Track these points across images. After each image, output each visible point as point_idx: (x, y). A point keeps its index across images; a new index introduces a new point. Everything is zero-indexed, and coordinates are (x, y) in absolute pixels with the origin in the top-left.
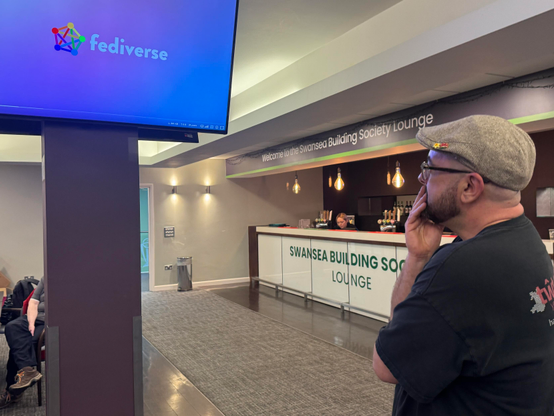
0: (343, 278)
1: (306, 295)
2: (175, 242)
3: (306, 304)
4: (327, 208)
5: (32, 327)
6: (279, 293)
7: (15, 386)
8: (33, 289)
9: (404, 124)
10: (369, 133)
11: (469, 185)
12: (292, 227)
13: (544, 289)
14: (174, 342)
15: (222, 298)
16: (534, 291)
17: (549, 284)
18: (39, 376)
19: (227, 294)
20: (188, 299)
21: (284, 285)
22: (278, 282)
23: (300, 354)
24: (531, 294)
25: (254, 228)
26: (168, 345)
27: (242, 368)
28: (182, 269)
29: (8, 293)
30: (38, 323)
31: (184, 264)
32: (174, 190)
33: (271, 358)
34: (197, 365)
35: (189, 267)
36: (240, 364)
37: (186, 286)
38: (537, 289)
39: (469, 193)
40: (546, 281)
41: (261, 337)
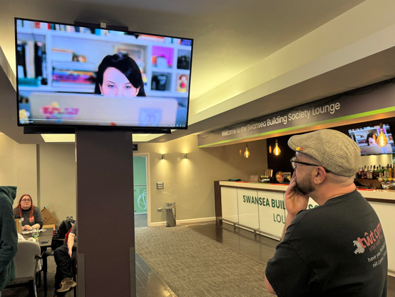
0: (281, 218)
1: (255, 230)
2: (164, 192)
3: (256, 238)
4: (270, 167)
5: (70, 252)
6: (236, 229)
7: (60, 291)
8: (71, 226)
9: (320, 109)
10: (295, 116)
11: (318, 173)
12: (245, 182)
13: (364, 239)
14: (163, 263)
15: (196, 232)
16: (356, 240)
17: (367, 235)
18: (75, 284)
19: (199, 229)
20: (173, 233)
21: (240, 223)
22: (236, 221)
23: (248, 274)
24: (354, 242)
25: (218, 182)
26: (159, 265)
27: (207, 282)
28: (169, 211)
29: (56, 228)
30: (74, 249)
31: (170, 207)
32: (163, 157)
33: (228, 276)
34: (177, 279)
35: (173, 210)
36: (207, 280)
37: (172, 223)
38: (359, 239)
39: (318, 178)
40: (366, 234)
41: (222, 260)
